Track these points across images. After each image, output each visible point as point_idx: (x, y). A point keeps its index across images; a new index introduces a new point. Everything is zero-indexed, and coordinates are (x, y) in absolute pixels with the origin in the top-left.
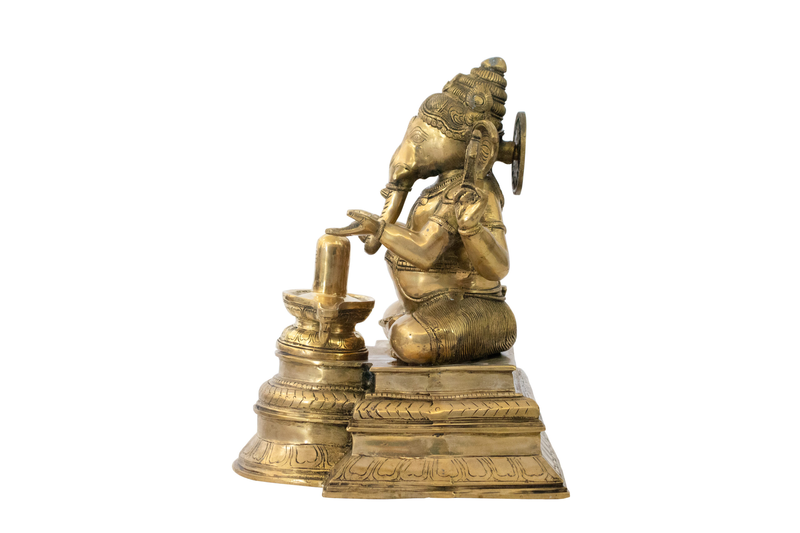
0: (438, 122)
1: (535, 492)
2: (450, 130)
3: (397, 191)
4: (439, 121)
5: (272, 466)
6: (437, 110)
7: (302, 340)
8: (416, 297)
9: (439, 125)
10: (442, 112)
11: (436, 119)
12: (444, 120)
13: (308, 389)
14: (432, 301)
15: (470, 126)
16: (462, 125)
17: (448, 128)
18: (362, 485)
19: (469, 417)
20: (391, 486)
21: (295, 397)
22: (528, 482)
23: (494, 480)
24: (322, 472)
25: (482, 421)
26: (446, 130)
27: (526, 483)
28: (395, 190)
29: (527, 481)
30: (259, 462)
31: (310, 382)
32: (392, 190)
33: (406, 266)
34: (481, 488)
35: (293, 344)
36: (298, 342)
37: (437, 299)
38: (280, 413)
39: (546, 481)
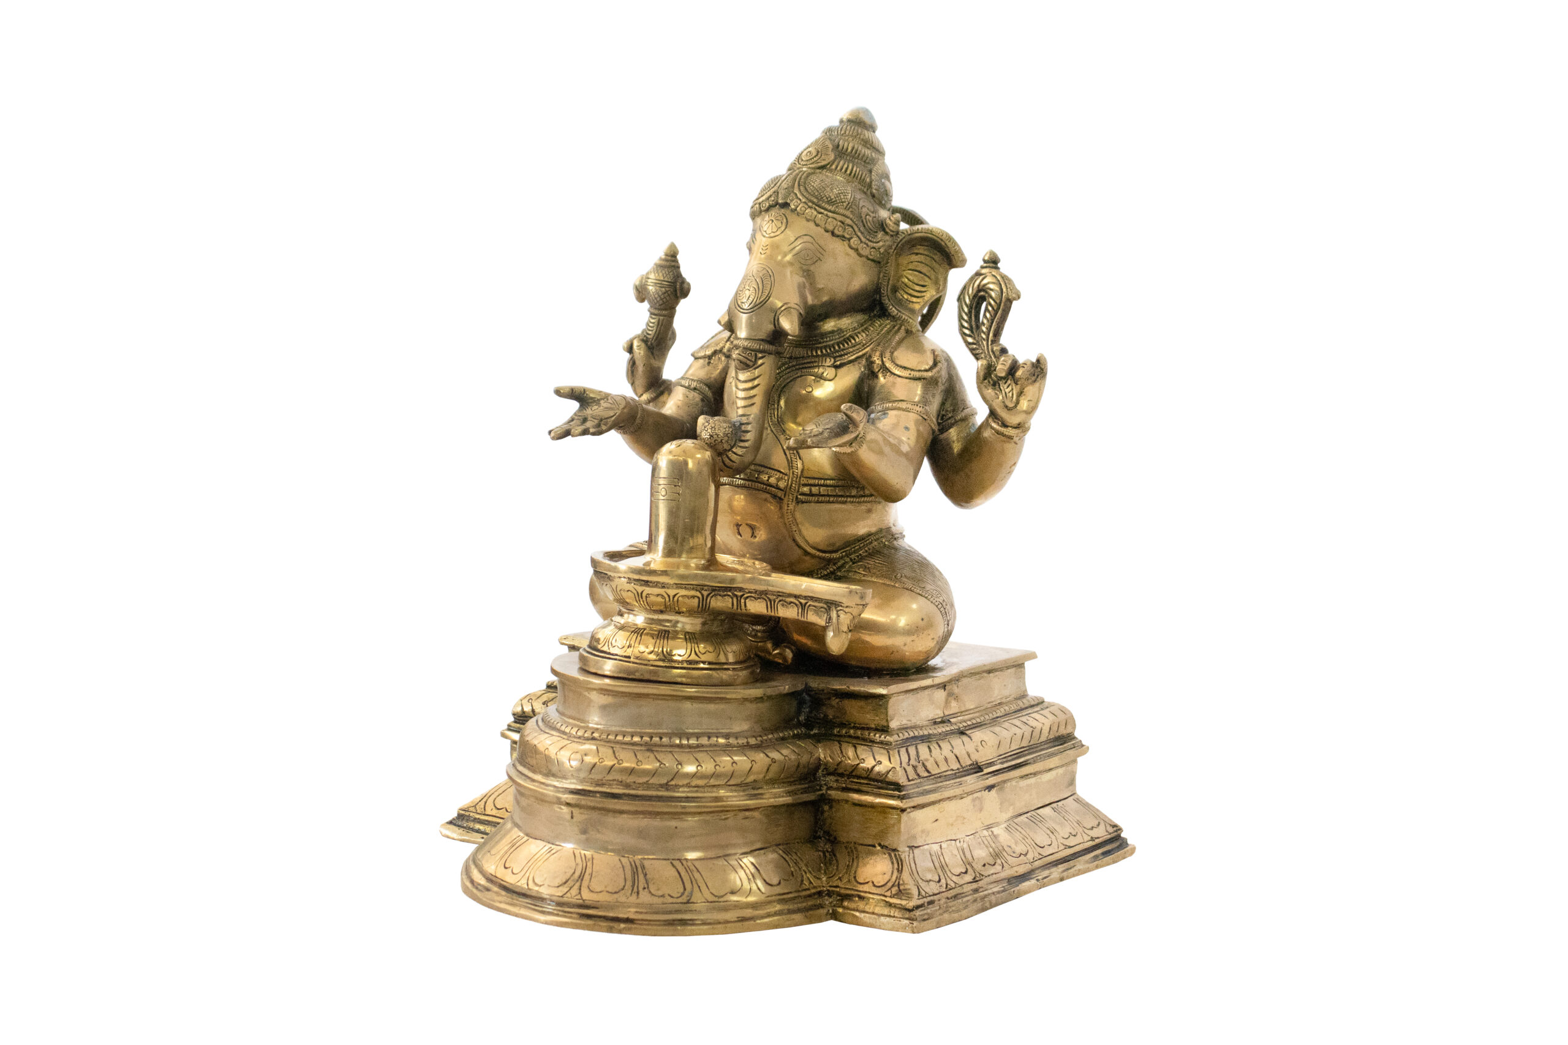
0: (847, 227)
1: (1105, 854)
2: (865, 243)
3: (775, 355)
4: (848, 225)
5: (726, 901)
6: (843, 205)
7: (705, 653)
8: (830, 549)
9: (848, 233)
10: (851, 209)
11: (843, 223)
12: (856, 225)
13: (741, 744)
14: (860, 555)
15: (892, 236)
16: (877, 232)
17: (863, 239)
18: (948, 898)
19: (1015, 750)
20: (976, 891)
21: (734, 765)
22: (1094, 840)
23: (1063, 847)
24: (814, 894)
25: (1027, 752)
26: (859, 242)
27: (1093, 843)
28: (770, 354)
29: (1092, 839)
30: (685, 901)
31: (733, 731)
32: (764, 354)
33: (819, 495)
34: (1056, 865)
35: (687, 664)
36: (697, 659)
37: (869, 549)
38: (703, 800)
39: (1107, 833)
